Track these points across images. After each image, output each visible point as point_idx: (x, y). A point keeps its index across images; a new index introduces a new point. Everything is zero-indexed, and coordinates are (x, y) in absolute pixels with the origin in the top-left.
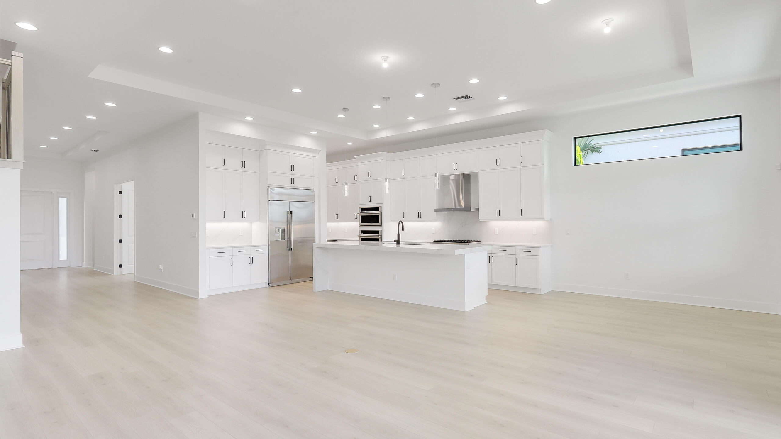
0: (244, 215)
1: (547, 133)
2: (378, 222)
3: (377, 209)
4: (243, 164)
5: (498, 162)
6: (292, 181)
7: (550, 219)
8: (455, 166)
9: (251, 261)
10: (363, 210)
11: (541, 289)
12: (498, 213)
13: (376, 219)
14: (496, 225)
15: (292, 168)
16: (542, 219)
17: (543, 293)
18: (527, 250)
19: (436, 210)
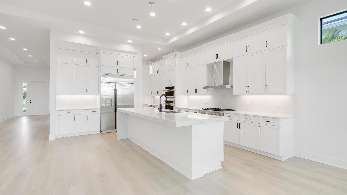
0: (87, 91)
1: (291, 17)
2: (173, 96)
3: (172, 88)
4: (87, 61)
5: (247, 49)
6: (118, 71)
7: (294, 94)
8: (217, 56)
9: (88, 118)
10: (167, 88)
11: (282, 156)
12: (247, 89)
13: (171, 94)
14: (247, 98)
15: (118, 63)
16: (285, 94)
17: (284, 159)
18: (269, 121)
19: (204, 88)
